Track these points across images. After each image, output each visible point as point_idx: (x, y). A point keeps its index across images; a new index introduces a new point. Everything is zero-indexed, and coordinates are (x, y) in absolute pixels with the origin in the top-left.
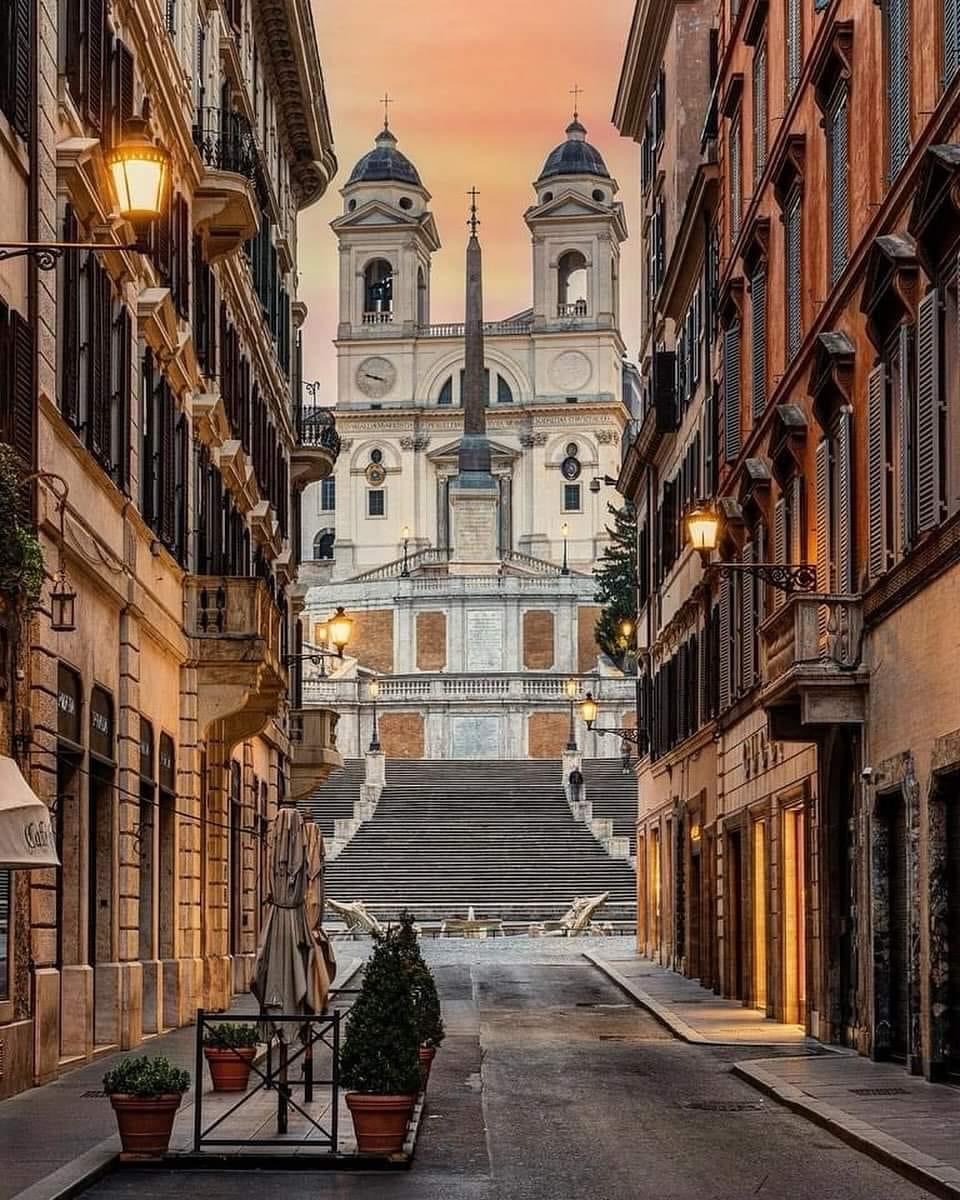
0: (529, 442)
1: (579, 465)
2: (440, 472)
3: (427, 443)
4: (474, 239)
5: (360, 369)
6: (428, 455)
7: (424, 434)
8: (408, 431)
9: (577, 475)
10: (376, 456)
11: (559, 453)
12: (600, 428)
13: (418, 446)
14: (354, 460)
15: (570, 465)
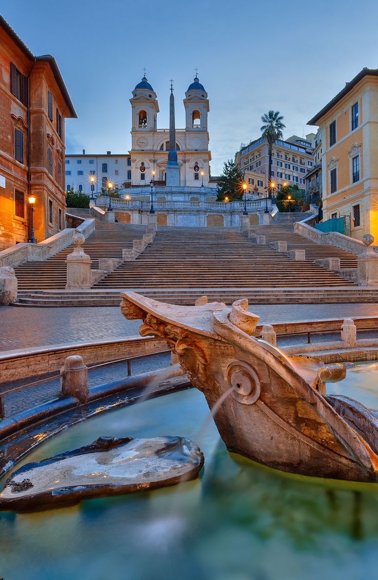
0: (185, 162)
1: (198, 168)
2: (160, 169)
3: (157, 161)
4: (172, 94)
5: (138, 140)
6: (157, 164)
7: (156, 159)
8: (152, 157)
9: (198, 170)
10: (143, 164)
11: (193, 165)
12: (204, 158)
13: (154, 161)
14: (136, 165)
15: (196, 168)
